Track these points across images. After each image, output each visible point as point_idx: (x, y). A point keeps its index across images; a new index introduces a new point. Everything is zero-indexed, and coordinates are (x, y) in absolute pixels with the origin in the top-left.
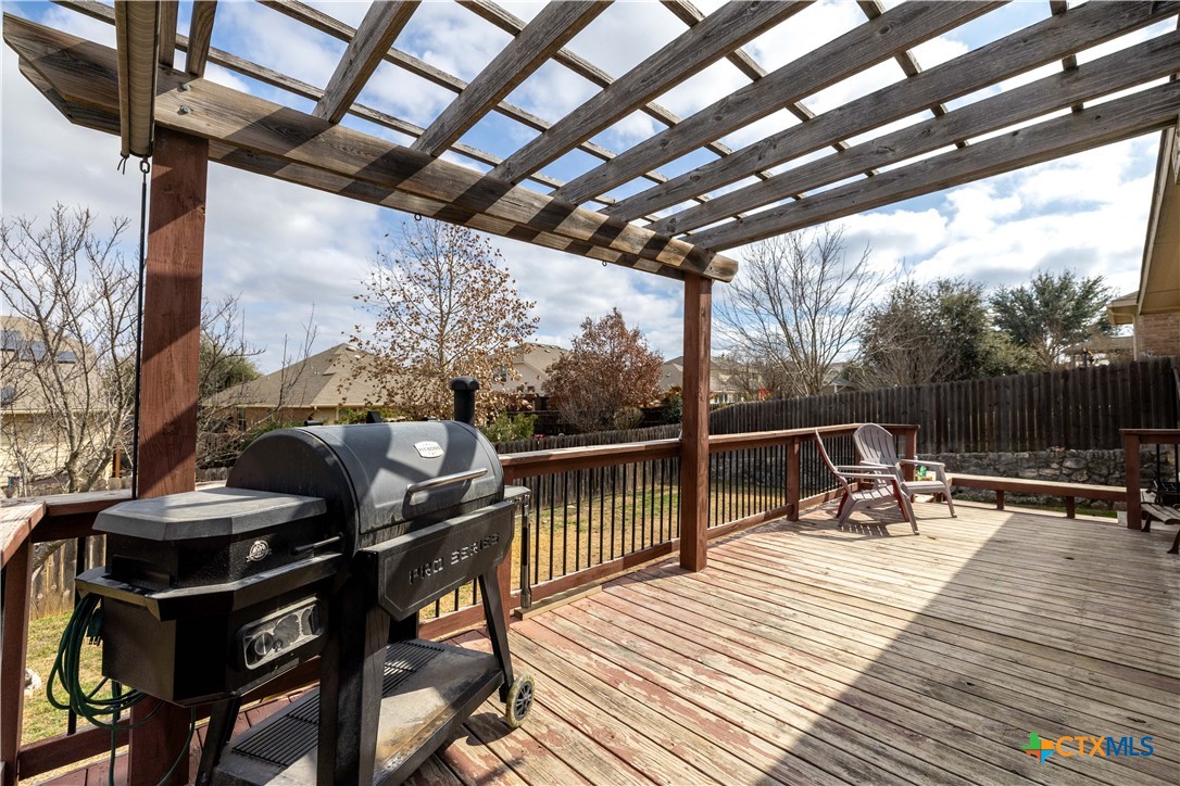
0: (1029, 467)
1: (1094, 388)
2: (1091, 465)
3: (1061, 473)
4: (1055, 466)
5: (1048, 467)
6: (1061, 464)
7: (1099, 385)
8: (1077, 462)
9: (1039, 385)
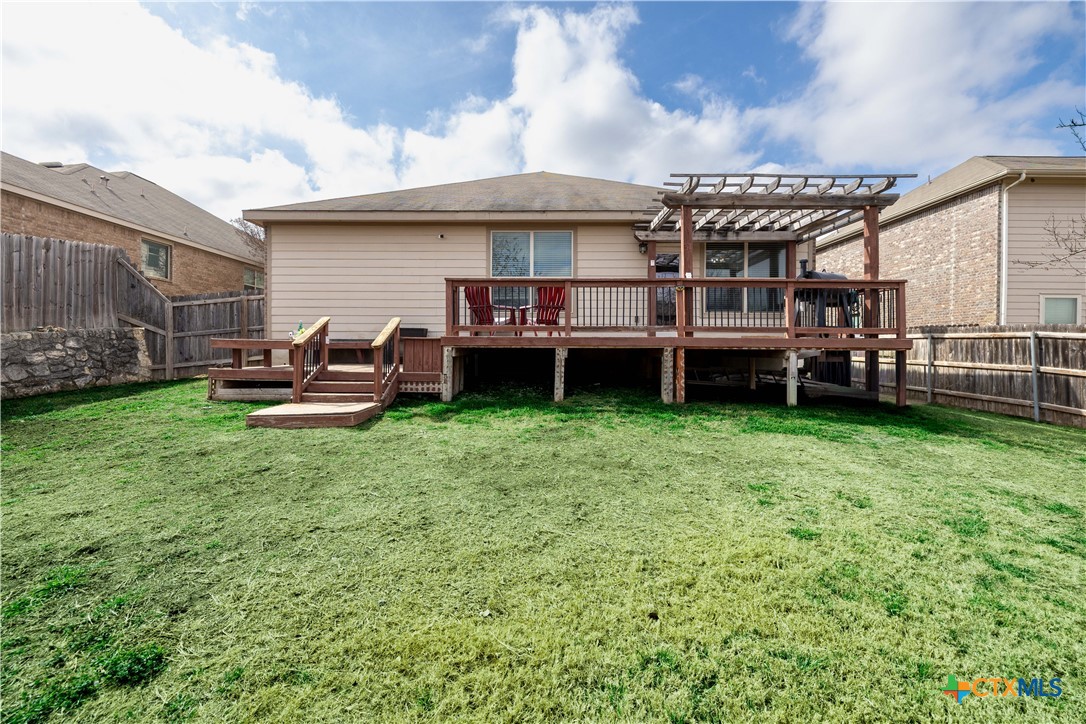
0: (35, 351)
1: (70, 265)
2: (88, 344)
3: (67, 354)
4: (59, 346)
5: (53, 348)
6: (63, 344)
7: (73, 263)
8: (78, 341)
9: (20, 251)
